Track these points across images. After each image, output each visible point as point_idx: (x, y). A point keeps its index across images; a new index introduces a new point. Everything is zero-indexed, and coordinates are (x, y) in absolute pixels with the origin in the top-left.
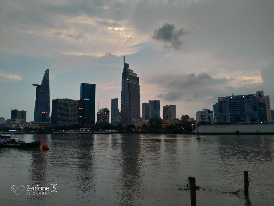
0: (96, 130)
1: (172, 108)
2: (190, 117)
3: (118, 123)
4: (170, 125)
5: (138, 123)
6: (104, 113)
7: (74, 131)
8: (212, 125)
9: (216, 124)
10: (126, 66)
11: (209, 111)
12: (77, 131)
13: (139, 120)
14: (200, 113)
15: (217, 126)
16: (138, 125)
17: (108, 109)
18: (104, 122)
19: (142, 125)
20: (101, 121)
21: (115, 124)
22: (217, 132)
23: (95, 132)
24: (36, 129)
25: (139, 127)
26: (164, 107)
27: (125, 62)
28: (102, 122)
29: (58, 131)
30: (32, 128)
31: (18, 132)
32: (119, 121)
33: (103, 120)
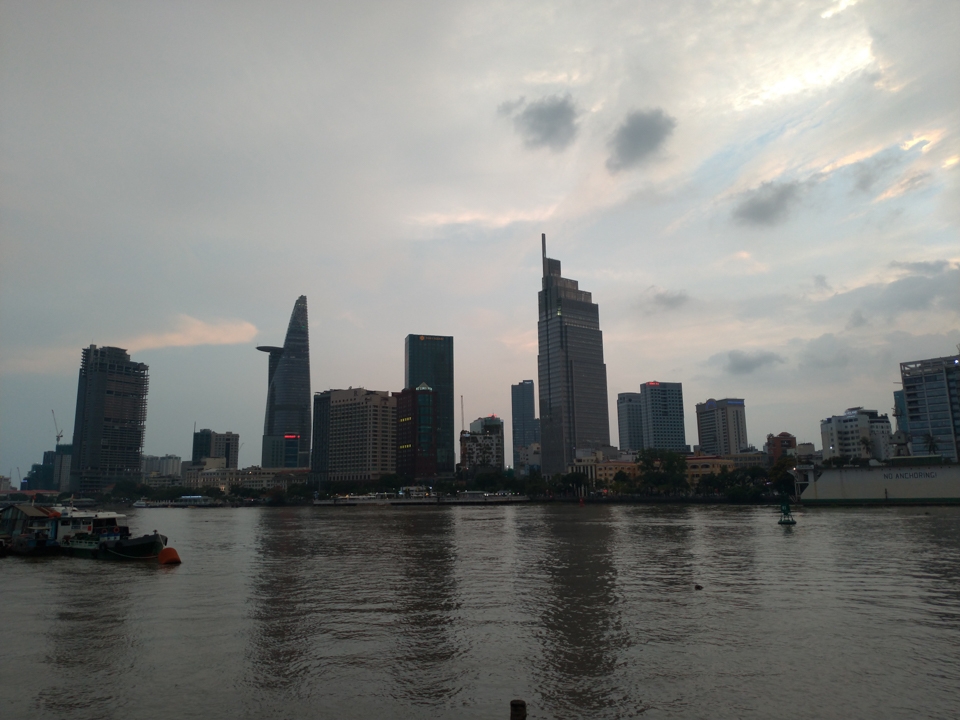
0: (454, 494)
1: (730, 411)
2: (799, 441)
3: (532, 469)
4: (717, 471)
5: (599, 466)
6: (484, 433)
7: (382, 497)
8: (871, 468)
9: (891, 464)
10: (551, 267)
11: (872, 415)
12: (389, 497)
13: (600, 455)
14: (833, 424)
15: (894, 472)
16: (599, 472)
17: (498, 420)
18: (484, 463)
19: (613, 472)
20: (474, 459)
21: (523, 472)
22: (894, 494)
23: (446, 501)
24: (263, 492)
25: (601, 481)
26: (699, 407)
27: (548, 256)
28: (478, 463)
29: (329, 498)
30: (251, 490)
31: (208, 503)
32: (535, 460)
33: (481, 459)
